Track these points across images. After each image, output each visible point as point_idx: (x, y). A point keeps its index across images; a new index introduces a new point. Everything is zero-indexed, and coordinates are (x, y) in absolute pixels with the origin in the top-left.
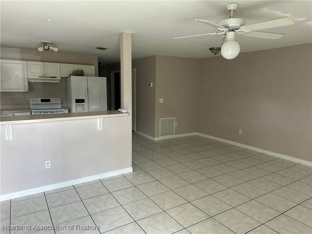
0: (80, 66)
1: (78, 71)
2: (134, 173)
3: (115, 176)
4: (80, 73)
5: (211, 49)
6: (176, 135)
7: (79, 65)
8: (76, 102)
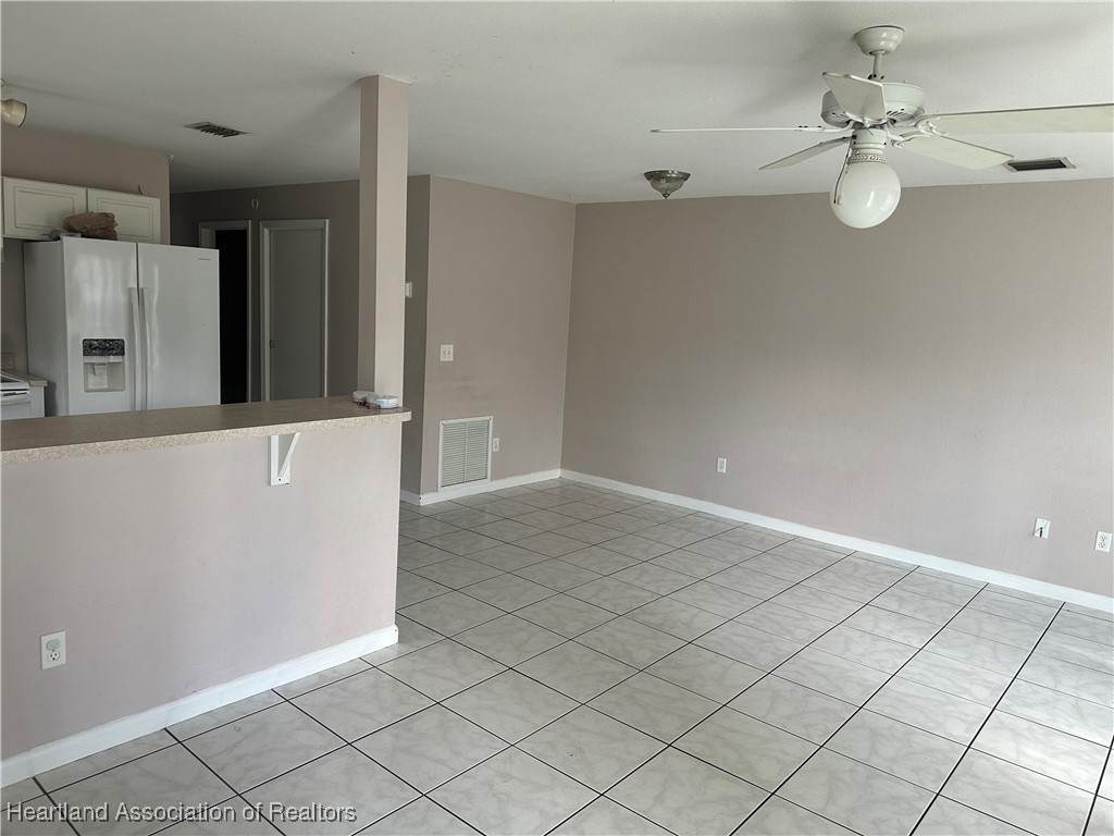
0: (94, 194)
1: (88, 216)
2: (405, 649)
3: (333, 670)
4: (100, 228)
5: (651, 176)
6: (494, 483)
7: (90, 191)
8: (86, 353)
